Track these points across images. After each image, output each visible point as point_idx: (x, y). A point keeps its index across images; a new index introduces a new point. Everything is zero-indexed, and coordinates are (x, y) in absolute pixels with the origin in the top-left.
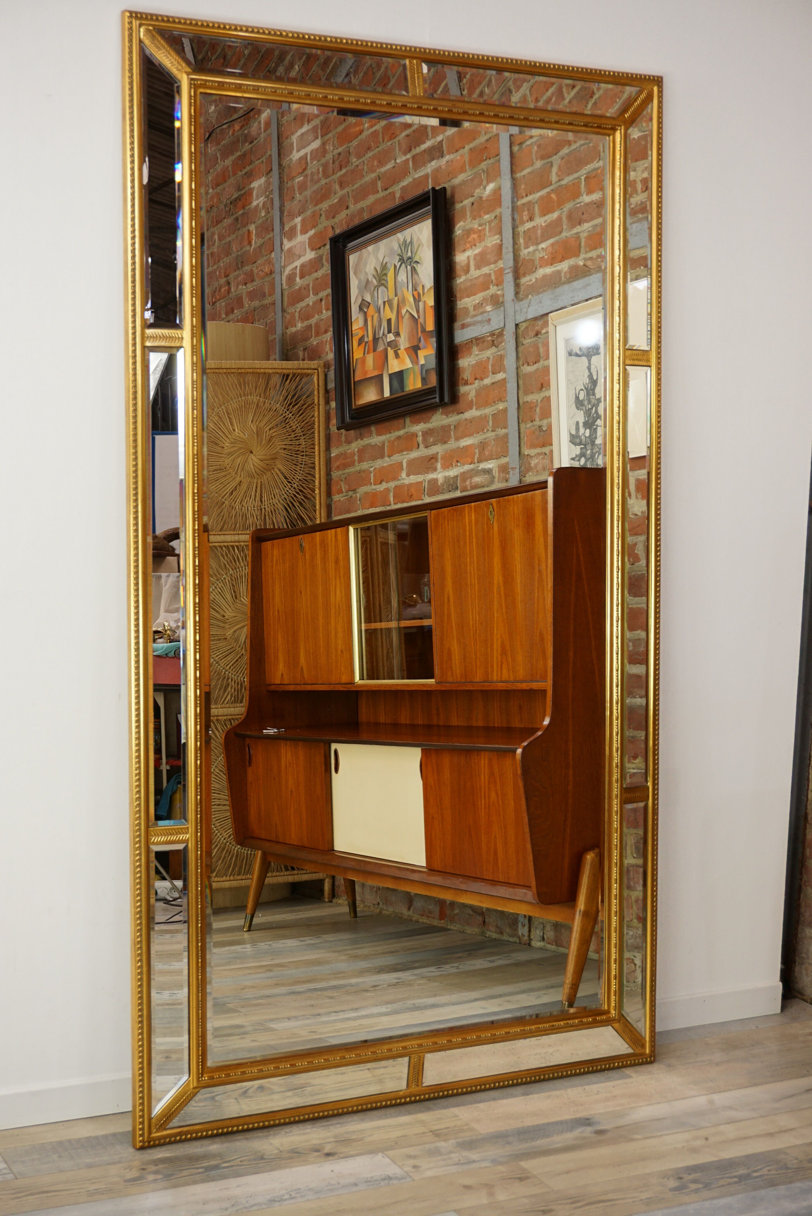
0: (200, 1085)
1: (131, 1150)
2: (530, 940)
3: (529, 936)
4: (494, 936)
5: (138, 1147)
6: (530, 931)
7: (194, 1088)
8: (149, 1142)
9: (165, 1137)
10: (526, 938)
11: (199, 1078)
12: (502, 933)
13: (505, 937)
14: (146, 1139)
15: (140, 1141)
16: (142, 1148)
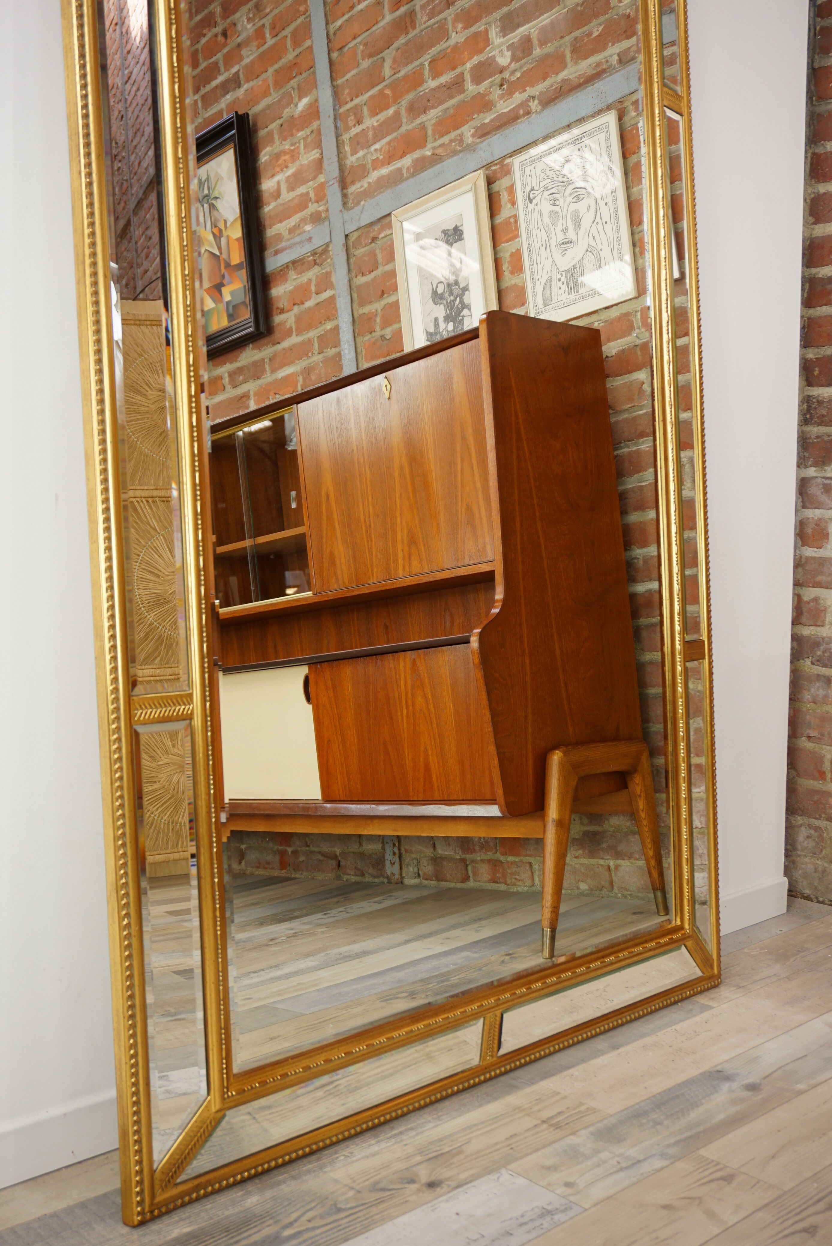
0: (226, 1105)
1: (125, 1230)
2: (402, 878)
3: (401, 874)
4: (354, 879)
5: (136, 1223)
6: (401, 869)
7: (217, 1112)
8: (152, 1212)
9: (174, 1199)
10: (397, 876)
11: (224, 1093)
12: (363, 875)
13: (367, 879)
14: (147, 1209)
15: (139, 1213)
16: (142, 1223)
